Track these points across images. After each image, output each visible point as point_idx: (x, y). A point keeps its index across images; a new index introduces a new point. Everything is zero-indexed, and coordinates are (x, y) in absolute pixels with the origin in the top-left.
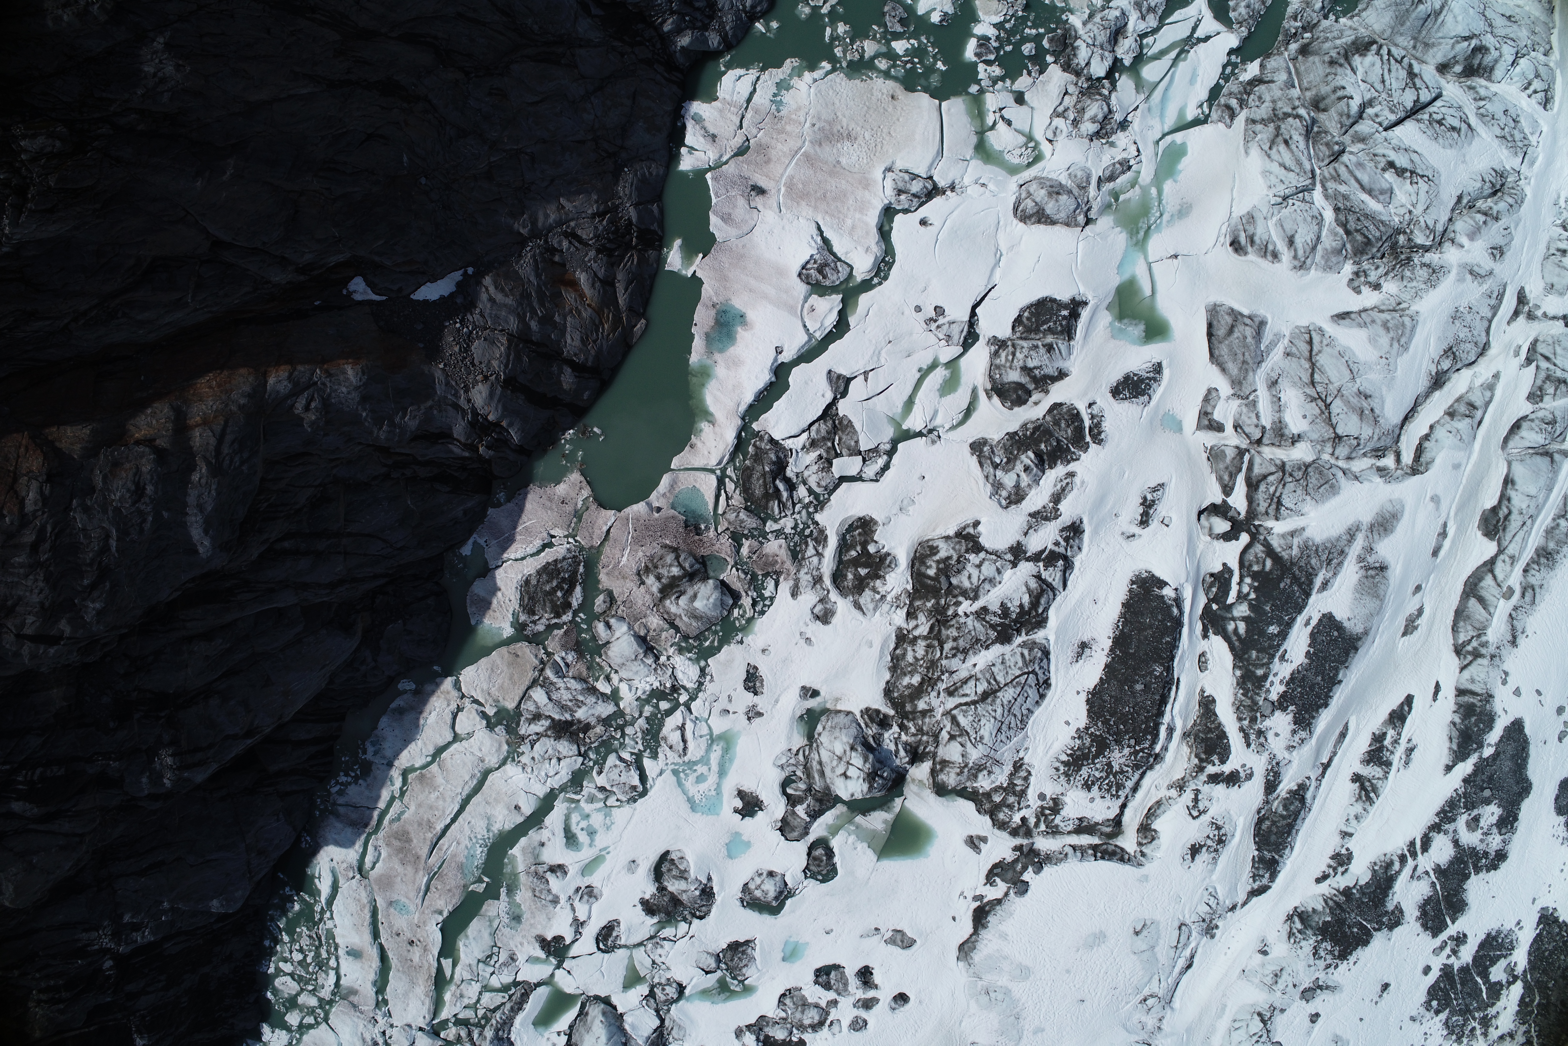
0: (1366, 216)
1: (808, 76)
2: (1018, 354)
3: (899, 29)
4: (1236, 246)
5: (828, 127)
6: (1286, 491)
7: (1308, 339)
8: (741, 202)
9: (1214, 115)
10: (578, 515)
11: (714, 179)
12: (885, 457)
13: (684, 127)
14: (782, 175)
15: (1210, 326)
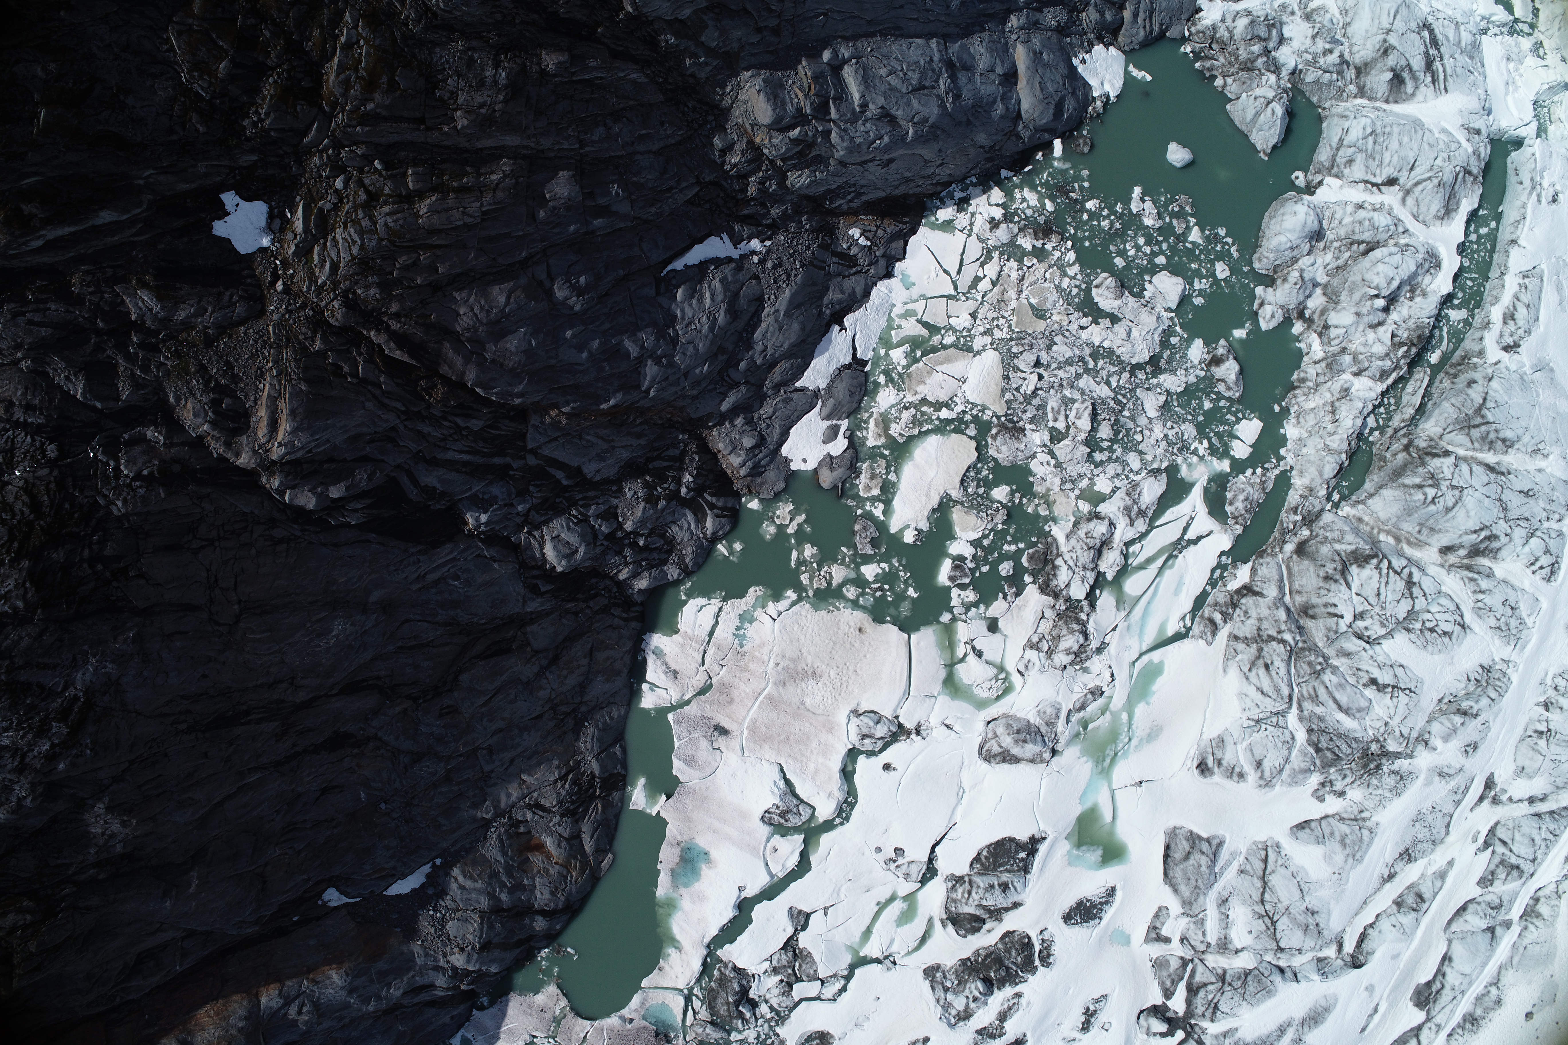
0: (1340, 736)
1: (772, 608)
2: (973, 894)
3: (869, 551)
4: (1203, 767)
5: (792, 666)
6: (1223, 998)
7: (1263, 857)
8: (704, 744)
9: (1196, 630)
10: (557, 1021)
11: (677, 722)
12: (842, 982)
13: (644, 662)
14: (745, 718)
15: (1167, 847)
